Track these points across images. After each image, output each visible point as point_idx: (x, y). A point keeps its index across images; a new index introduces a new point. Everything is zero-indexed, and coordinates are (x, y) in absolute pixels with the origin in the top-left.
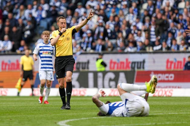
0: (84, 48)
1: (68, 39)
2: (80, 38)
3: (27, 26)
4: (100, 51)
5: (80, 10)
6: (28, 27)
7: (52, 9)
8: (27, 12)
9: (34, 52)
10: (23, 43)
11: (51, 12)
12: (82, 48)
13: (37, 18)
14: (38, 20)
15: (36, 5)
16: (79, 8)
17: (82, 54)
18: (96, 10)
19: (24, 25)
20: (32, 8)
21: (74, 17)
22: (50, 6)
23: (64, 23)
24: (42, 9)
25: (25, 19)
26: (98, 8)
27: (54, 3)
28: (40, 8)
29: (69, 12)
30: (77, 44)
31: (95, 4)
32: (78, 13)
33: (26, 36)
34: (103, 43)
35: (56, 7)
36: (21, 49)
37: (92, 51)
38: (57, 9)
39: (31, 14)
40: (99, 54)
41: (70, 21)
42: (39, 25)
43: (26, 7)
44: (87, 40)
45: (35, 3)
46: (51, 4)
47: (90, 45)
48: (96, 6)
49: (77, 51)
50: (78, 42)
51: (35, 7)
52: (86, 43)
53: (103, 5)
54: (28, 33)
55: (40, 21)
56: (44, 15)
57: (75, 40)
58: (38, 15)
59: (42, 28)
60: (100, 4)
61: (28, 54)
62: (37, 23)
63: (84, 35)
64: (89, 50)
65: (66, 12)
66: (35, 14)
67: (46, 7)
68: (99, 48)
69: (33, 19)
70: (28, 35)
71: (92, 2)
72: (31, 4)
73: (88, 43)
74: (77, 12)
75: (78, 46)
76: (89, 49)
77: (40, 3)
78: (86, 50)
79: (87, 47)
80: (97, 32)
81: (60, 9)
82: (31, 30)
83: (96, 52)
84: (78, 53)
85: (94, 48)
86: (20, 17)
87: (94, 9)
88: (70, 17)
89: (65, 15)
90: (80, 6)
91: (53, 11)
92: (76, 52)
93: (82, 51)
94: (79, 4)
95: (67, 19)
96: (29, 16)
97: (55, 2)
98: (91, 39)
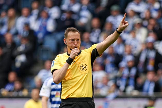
0: (122, 87)
1: (83, 68)
2: (115, 70)
3: (20, 45)
4: (151, 93)
5: (116, 19)
6: (21, 48)
7: (65, 16)
8: (20, 22)
9: (41, 94)
10: (12, 76)
11: (63, 22)
12: (117, 87)
13: (39, 32)
14: (40, 35)
15: (38, 8)
16: (115, 16)
17: (117, 97)
18: (144, 19)
19: (14, 45)
20: (30, 14)
21: (105, 30)
22: (62, 12)
23: (76, 41)
24: (48, 17)
25: (17, 33)
26: (148, 15)
27: (69, 6)
28: (44, 14)
29: (95, 22)
30: (108, 80)
31: (142, 8)
32: (112, 25)
33: (18, 64)
34: (156, 78)
35: (72, 13)
36: (9, 87)
37: (136, 93)
38: (75, 17)
39: (27, 25)
40: (149, 98)
41: (98, 38)
42: (42, 44)
43: (19, 13)
44: (126, 72)
45: (35, 5)
46: (65, 7)
47: (132, 82)
48: (143, 12)
49: (110, 92)
50: (112, 76)
51: (35, 12)
52: (124, 78)
53: (156, 10)
54: (22, 58)
55: (43, 38)
56: (51, 26)
57: (106, 72)
58: (40, 27)
59: (47, 50)
60: (152, 8)
61: (36, 97)
62: (39, 41)
63: (123, 64)
64: (131, 91)
65: (90, 22)
66: (35, 25)
67: (54, 12)
68: (150, 88)
69: (32, 34)
70: (22, 63)
71: (138, 4)
72: (27, 7)
73: (128, 78)
74: (111, 22)
75: (111, 84)
76: (130, 89)
77: (44, 6)
78: (125, 91)
79: (127, 85)
80: (143, 58)
81: (80, 17)
82: (28, 53)
83: (144, 94)
84: (112, 96)
85: (140, 88)
86: (8, 31)
87: (140, 17)
88: (97, 31)
89: (88, 28)
90: (116, 11)
91: (67, 19)
92: (108, 95)
93: (119, 93)
94: (115, 8)
95: (91, 34)
96: (24, 28)
97: (72, 4)
98: (134, 71)
